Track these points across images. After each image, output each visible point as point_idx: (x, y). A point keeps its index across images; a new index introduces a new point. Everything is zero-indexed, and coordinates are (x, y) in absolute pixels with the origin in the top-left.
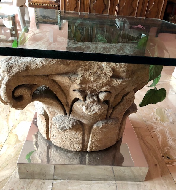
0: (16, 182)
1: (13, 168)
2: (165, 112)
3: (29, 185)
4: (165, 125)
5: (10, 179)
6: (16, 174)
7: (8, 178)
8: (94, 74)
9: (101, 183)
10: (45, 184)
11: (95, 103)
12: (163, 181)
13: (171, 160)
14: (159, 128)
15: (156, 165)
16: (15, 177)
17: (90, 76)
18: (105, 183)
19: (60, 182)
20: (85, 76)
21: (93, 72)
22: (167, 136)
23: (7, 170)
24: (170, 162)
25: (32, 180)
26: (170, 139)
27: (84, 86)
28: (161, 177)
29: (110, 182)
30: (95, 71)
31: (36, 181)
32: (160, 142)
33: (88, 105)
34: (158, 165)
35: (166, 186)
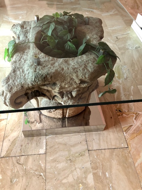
0: (23, 140)
1: (19, 130)
2: (121, 68)
3: (32, 141)
4: (120, 82)
5: (19, 138)
6: (21, 135)
7: (17, 137)
8: (68, 83)
9: (76, 135)
10: (41, 139)
11: (70, 100)
12: (115, 129)
13: (122, 113)
14: (116, 85)
15: (111, 118)
16: (22, 137)
17: (65, 85)
18: (78, 135)
19: (51, 137)
20: (62, 85)
21: (67, 82)
22: (121, 92)
23: (15, 132)
24: (120, 115)
25: (32, 137)
26: (122, 94)
27: (61, 90)
28: (114, 127)
29: (82, 134)
30: (68, 81)
31: (35, 138)
32: (115, 98)
33: (65, 101)
34: (113, 117)
35: (116, 133)
